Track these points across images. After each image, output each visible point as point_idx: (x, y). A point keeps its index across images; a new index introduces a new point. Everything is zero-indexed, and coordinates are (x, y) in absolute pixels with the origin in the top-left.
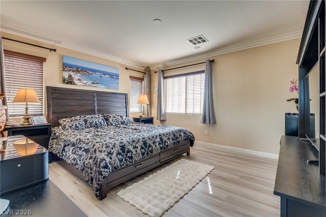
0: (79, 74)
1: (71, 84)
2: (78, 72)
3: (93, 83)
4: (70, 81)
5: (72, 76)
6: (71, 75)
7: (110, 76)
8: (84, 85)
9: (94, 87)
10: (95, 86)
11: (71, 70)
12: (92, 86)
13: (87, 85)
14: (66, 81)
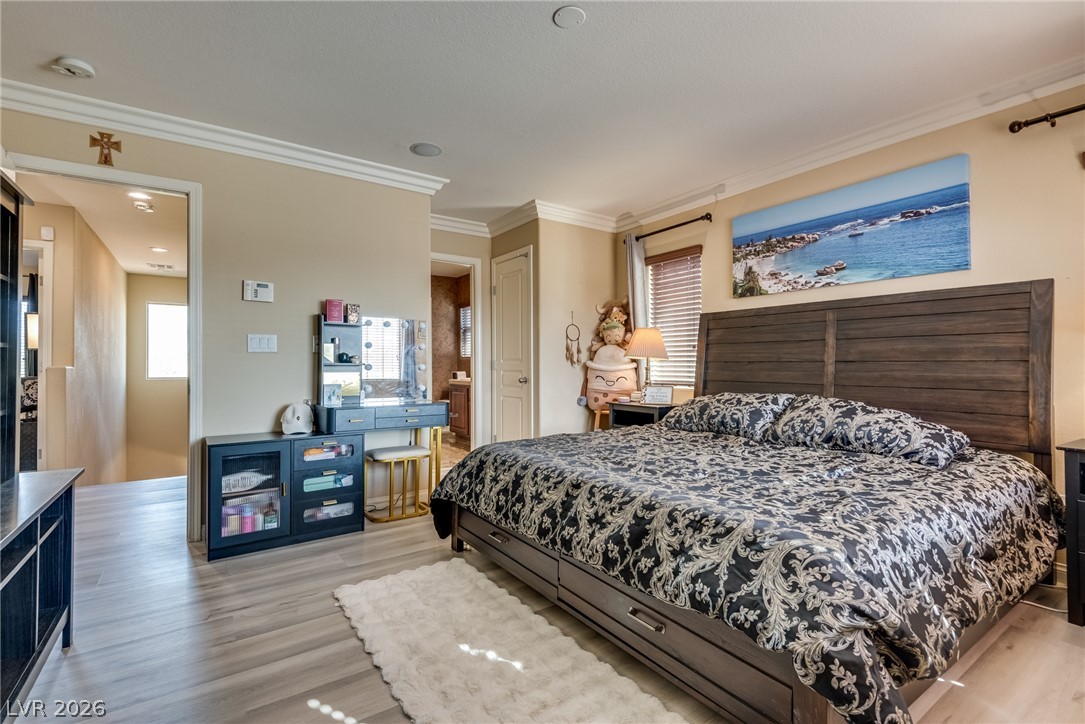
0: (773, 258)
1: (752, 295)
2: (768, 252)
3: (820, 274)
4: (748, 288)
5: (754, 269)
6: (750, 268)
7: (903, 216)
8: (790, 288)
9: (827, 289)
10: (828, 284)
11: (750, 251)
12: (818, 285)
13: (800, 287)
14: (740, 291)
